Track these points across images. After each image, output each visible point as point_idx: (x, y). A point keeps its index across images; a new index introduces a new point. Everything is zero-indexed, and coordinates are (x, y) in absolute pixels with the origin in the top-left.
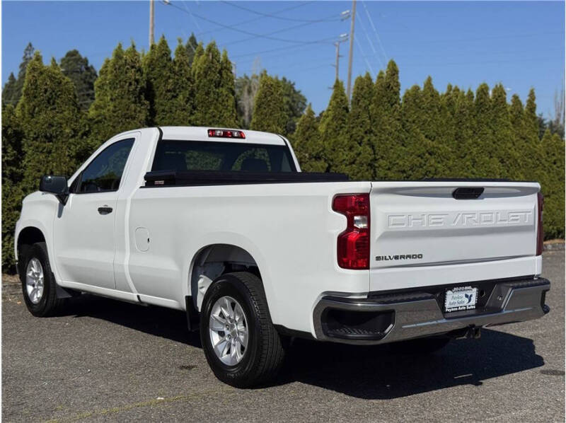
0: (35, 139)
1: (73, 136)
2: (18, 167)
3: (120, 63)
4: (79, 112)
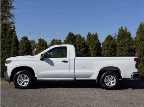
0: (119, 46)
1: (128, 46)
2: (115, 53)
3: (141, 27)
4: (130, 40)
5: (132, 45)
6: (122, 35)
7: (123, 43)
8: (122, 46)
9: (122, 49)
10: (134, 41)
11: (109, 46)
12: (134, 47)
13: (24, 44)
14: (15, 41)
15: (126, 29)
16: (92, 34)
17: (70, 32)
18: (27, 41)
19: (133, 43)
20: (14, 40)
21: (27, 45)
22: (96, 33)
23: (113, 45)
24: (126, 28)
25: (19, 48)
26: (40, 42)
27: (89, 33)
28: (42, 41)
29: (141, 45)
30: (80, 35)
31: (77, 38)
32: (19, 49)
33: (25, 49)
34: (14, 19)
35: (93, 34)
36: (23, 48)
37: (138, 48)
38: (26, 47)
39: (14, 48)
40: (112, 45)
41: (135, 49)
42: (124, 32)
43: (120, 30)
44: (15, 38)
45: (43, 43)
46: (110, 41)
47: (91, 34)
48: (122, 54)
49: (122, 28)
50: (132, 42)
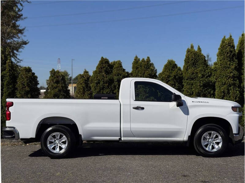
3: (224, 44)
5: (210, 76)
6: (192, 60)
7: (193, 73)
8: (192, 79)
9: (192, 84)
10: (212, 70)
11: (170, 79)
12: (212, 79)
13: (25, 80)
14: (10, 75)
15: (199, 49)
16: (141, 60)
17: (102, 57)
18: (30, 74)
19: (211, 72)
20: (8, 74)
21: (30, 82)
22: (148, 58)
23: (177, 77)
24: (199, 46)
25: (16, 87)
26: (52, 76)
27: (136, 57)
28: (56, 74)
29: (224, 76)
30: (120, 61)
31: (115, 66)
32: (16, 89)
33: (27, 89)
34: (22, 36)
35: (143, 59)
36: (23, 87)
37: (219, 82)
38: (28, 85)
39: (8, 88)
40: (175, 76)
41: (215, 83)
42: (195, 54)
43: (188, 51)
44: (10, 70)
45: (58, 77)
46: (172, 70)
47: (139, 59)
48: (193, 93)
49: (192, 47)
50: (209, 71)
